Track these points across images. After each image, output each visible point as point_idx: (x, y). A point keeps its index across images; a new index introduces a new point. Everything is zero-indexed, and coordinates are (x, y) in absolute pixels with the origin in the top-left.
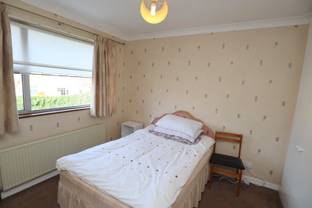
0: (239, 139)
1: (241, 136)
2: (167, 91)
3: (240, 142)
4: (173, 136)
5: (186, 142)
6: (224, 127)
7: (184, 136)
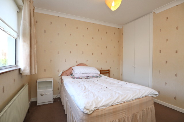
0: (108, 72)
1: (109, 70)
2: (71, 52)
3: (109, 73)
4: (88, 76)
5: (97, 77)
6: (101, 68)
7: (95, 75)
